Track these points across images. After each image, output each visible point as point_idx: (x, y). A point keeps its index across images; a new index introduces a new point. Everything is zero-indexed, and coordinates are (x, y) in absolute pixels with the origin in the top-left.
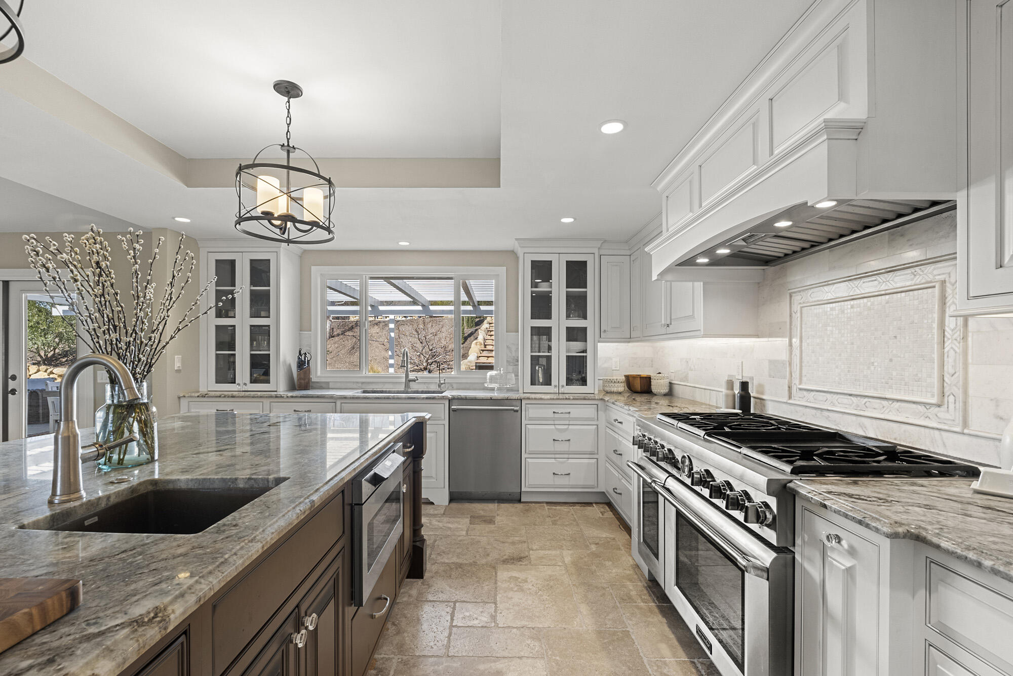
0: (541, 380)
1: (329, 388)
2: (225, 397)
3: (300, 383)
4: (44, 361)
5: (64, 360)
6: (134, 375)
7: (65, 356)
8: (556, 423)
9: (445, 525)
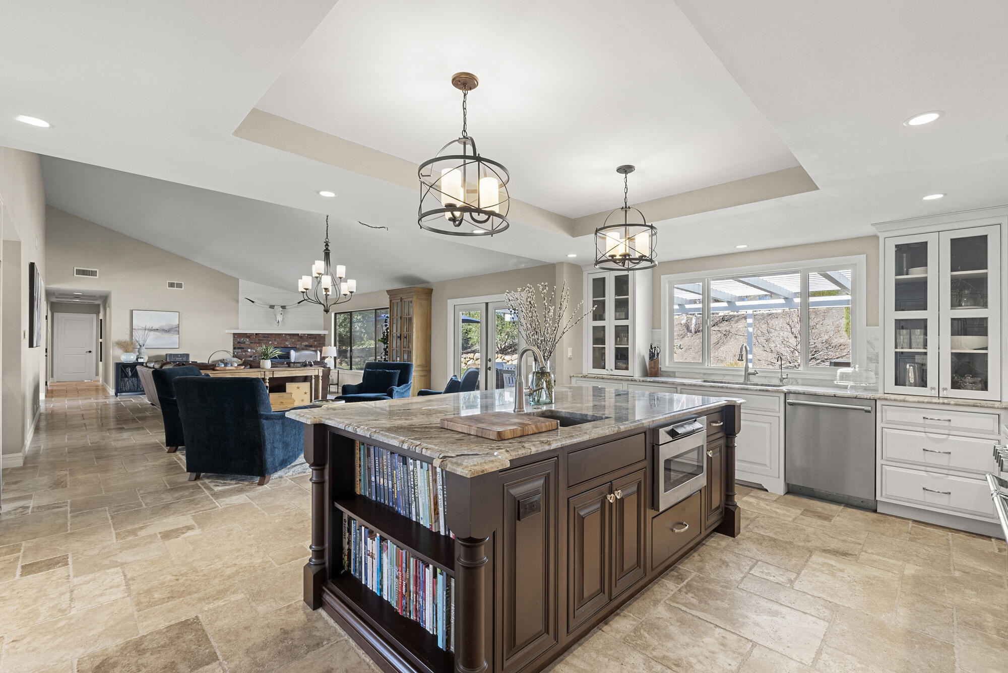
0: (912, 381)
1: (675, 377)
2: (598, 378)
3: (651, 371)
4: (500, 350)
5: (510, 350)
6: (544, 357)
7: (511, 348)
8: (927, 431)
9: (773, 509)
